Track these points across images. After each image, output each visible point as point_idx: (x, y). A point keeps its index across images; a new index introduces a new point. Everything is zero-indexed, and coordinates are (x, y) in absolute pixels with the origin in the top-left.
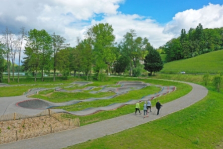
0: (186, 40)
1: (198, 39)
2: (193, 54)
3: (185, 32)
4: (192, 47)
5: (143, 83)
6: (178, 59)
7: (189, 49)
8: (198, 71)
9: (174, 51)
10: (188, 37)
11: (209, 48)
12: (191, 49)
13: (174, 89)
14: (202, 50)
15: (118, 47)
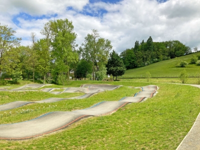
1: (149, 50)
2: (146, 64)
4: (145, 56)
6: (132, 68)
9: (129, 60)
11: (158, 58)
14: (153, 60)
15: (79, 50)
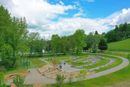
0: (118, 31)
1: (125, 31)
2: (123, 39)
3: (117, 27)
5: (100, 57)
7: (120, 36)
8: (125, 49)
9: (112, 37)
10: (119, 29)
12: (121, 36)
13: (115, 60)
14: (127, 36)
